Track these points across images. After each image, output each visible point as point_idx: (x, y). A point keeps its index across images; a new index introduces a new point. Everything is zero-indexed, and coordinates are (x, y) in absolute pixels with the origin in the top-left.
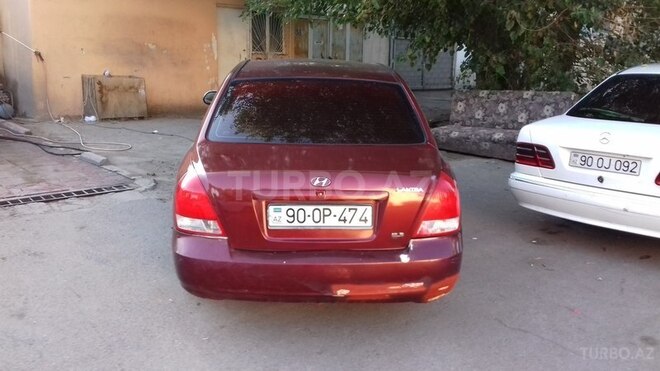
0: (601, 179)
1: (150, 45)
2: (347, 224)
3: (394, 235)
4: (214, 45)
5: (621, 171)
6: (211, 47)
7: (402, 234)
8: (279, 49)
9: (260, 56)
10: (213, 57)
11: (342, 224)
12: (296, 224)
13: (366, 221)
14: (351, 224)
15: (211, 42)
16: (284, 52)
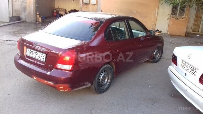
0: (186, 74)
1: (134, 11)
2: (40, 58)
3: (49, 65)
4: (157, 12)
5: (191, 72)
6: (155, 13)
7: (51, 66)
8: (183, 15)
9: (173, 17)
10: (155, 16)
11: (39, 58)
12: (31, 55)
13: (44, 59)
14: (41, 59)
15: (155, 11)
16: (184, 16)
